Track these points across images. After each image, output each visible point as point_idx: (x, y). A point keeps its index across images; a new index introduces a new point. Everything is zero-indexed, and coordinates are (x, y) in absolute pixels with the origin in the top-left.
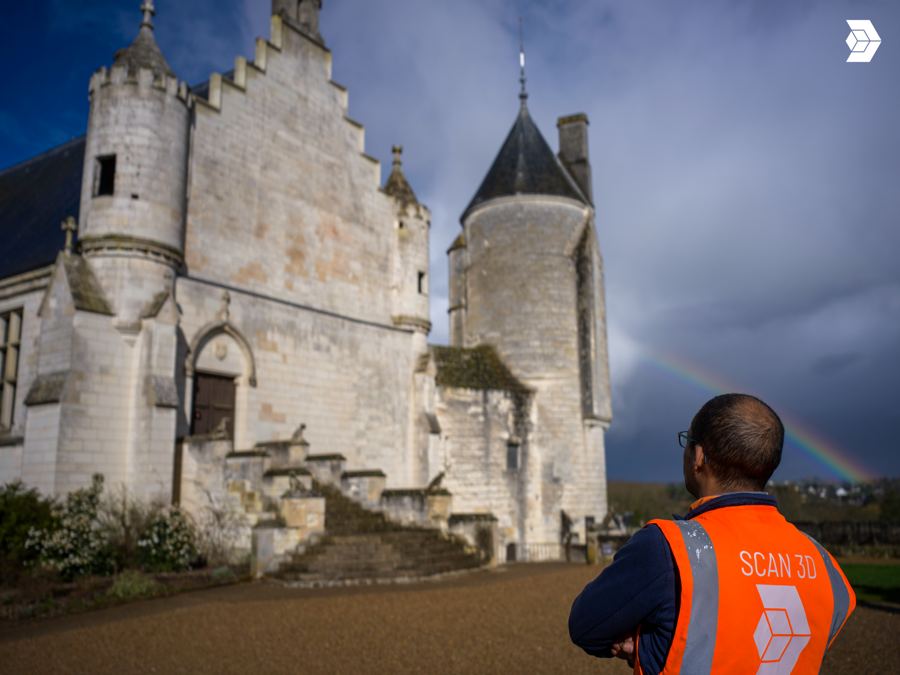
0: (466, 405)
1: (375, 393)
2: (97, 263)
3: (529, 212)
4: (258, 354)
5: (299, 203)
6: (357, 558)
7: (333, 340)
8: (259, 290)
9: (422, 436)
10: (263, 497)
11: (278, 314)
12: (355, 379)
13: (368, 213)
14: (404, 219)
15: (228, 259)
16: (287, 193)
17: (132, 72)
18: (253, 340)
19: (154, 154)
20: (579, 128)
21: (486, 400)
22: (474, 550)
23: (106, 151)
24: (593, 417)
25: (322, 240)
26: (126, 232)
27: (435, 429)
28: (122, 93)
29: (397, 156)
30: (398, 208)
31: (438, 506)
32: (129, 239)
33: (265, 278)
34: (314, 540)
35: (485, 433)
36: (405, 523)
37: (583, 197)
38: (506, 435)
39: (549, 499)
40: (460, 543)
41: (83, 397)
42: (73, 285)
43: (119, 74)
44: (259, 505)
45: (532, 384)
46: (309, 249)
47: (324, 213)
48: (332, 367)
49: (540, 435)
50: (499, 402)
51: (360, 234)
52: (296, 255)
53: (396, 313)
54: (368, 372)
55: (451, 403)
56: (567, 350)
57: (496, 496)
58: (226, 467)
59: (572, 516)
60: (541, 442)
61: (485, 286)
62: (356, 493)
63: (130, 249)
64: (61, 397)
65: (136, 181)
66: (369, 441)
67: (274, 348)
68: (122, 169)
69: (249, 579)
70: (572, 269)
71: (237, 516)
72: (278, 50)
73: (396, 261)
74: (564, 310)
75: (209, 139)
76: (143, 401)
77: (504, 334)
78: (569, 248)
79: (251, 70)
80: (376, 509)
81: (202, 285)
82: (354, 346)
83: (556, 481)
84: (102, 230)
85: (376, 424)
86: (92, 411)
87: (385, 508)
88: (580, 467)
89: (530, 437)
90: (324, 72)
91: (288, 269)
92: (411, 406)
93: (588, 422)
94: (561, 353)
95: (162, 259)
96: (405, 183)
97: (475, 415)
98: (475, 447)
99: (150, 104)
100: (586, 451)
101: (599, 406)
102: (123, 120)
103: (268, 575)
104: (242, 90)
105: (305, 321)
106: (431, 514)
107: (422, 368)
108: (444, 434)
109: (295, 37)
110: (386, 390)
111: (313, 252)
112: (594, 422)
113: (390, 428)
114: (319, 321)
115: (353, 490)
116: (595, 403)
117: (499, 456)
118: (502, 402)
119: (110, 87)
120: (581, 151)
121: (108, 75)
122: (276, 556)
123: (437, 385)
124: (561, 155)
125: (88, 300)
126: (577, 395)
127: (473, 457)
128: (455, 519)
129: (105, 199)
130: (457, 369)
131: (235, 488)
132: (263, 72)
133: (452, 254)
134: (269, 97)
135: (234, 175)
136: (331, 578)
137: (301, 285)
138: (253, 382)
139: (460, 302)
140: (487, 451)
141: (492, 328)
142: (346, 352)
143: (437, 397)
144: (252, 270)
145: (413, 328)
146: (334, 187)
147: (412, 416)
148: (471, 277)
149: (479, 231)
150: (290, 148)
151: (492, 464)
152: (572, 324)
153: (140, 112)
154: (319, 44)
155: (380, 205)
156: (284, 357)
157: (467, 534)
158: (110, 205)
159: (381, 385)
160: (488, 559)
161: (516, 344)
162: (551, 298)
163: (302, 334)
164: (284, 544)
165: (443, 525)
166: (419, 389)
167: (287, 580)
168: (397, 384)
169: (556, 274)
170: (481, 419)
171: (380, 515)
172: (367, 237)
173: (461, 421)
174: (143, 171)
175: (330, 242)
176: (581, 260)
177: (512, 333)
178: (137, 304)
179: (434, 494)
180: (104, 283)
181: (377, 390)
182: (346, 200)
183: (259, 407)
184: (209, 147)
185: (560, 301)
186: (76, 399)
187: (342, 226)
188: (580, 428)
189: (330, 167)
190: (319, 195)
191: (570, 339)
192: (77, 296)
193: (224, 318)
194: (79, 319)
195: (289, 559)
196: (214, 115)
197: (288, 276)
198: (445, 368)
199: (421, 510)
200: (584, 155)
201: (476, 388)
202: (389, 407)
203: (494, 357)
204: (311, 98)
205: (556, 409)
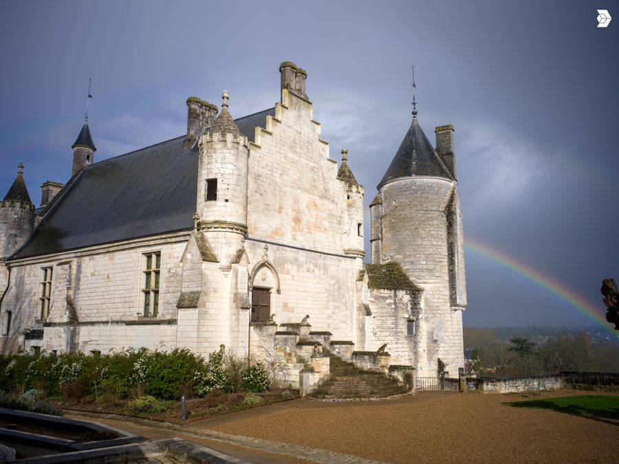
0: (385, 298)
1: (337, 293)
2: (209, 235)
3: (419, 186)
4: (281, 276)
5: (298, 192)
6: (350, 388)
7: (316, 265)
8: (280, 242)
9: (361, 317)
10: (296, 355)
11: (290, 254)
12: (326, 286)
13: (331, 193)
14: (350, 194)
15: (266, 226)
16: (293, 187)
17: (223, 135)
18: (278, 269)
19: (235, 177)
20: (449, 133)
21: (396, 296)
22: (403, 384)
23: (211, 177)
24: (457, 305)
25: (309, 211)
26: (223, 219)
27: (369, 313)
28: (219, 146)
29: (344, 155)
30: (347, 188)
31: (383, 361)
32: (225, 223)
33: (283, 235)
34: (326, 378)
35: (395, 315)
36: (365, 369)
37: (451, 175)
38: (407, 316)
39: (431, 352)
40: (395, 380)
41: (207, 304)
42: (201, 247)
43: (217, 136)
44: (294, 360)
45: (421, 286)
46: (303, 217)
47: (310, 195)
48: (316, 281)
49: (426, 315)
50: (403, 297)
51: (328, 205)
52: (297, 220)
53: (346, 248)
54: (333, 282)
55: (376, 298)
56: (441, 266)
57: (402, 350)
58: (275, 339)
59: (444, 362)
60: (426, 319)
61: (394, 228)
62: (339, 353)
63: (225, 228)
64: (198, 305)
65: (227, 192)
66: (334, 320)
67: (288, 273)
68: (220, 186)
69: (300, 397)
70: (445, 219)
71: (282, 365)
72: (287, 108)
73: (346, 219)
74: (440, 243)
75: (256, 163)
76: (234, 306)
77: (405, 257)
78: (443, 206)
79: (275, 122)
80: (349, 361)
81: (255, 242)
82: (325, 268)
83: (435, 341)
84: (211, 219)
85: (337, 311)
86: (211, 311)
87: (354, 361)
88: (449, 334)
89: (420, 316)
90: (309, 116)
91: (294, 229)
92: (355, 300)
93: (453, 308)
94: (438, 268)
95: (240, 232)
96: (350, 172)
97: (389, 304)
98: (390, 322)
99: (232, 151)
100: (452, 324)
101: (459, 299)
102: (219, 161)
103: (308, 395)
104: (270, 134)
105: (302, 256)
106: (380, 365)
107: (361, 279)
108: (373, 315)
109: (295, 99)
110: (342, 291)
111: (304, 218)
112: (457, 308)
113: (345, 312)
114: (308, 256)
115: (336, 350)
116: (458, 297)
117: (403, 327)
118: (404, 296)
119: (212, 143)
120: (450, 147)
121: (211, 135)
122: (311, 386)
123: (369, 288)
124: (437, 150)
125: (207, 256)
126: (448, 293)
127: (389, 328)
128: (393, 368)
129: (212, 202)
130: (379, 278)
131: (281, 350)
132: (280, 122)
133: (373, 207)
134: (283, 135)
135: (268, 181)
136: (340, 398)
137: (299, 237)
138: (279, 291)
139: (378, 237)
140: (396, 325)
141: (398, 253)
142: (322, 272)
143: (369, 295)
144: (277, 232)
145: (356, 256)
146: (315, 180)
147: (355, 305)
148: (385, 222)
149: (389, 195)
150: (294, 162)
151: (399, 332)
152: (444, 251)
153: (227, 156)
154: (306, 101)
155: (338, 187)
156: (293, 277)
157: (399, 376)
158: (215, 206)
159: (340, 289)
160: (410, 389)
161: (412, 263)
162: (432, 236)
163: (301, 263)
164: (313, 380)
165: (386, 371)
166: (359, 290)
167: (319, 398)
168: (348, 288)
169: (435, 222)
170: (393, 306)
171: (352, 364)
172: (331, 206)
173: (381, 308)
174: (230, 187)
175: (313, 212)
176: (450, 214)
177: (410, 256)
178: (229, 256)
179: (381, 355)
180: (213, 245)
181: (337, 292)
182: (320, 186)
183: (282, 304)
184: (256, 168)
185: (438, 237)
186: (204, 306)
187: (319, 202)
188: (449, 312)
189: (312, 169)
190: (307, 186)
191: (443, 260)
192: (203, 254)
193: (265, 258)
194: (205, 265)
195: (317, 387)
196: (258, 150)
197: (293, 233)
198: (373, 277)
199: (374, 363)
200: (452, 150)
201: (390, 289)
202: (344, 301)
203: (400, 270)
204: (303, 132)
205: (435, 300)
